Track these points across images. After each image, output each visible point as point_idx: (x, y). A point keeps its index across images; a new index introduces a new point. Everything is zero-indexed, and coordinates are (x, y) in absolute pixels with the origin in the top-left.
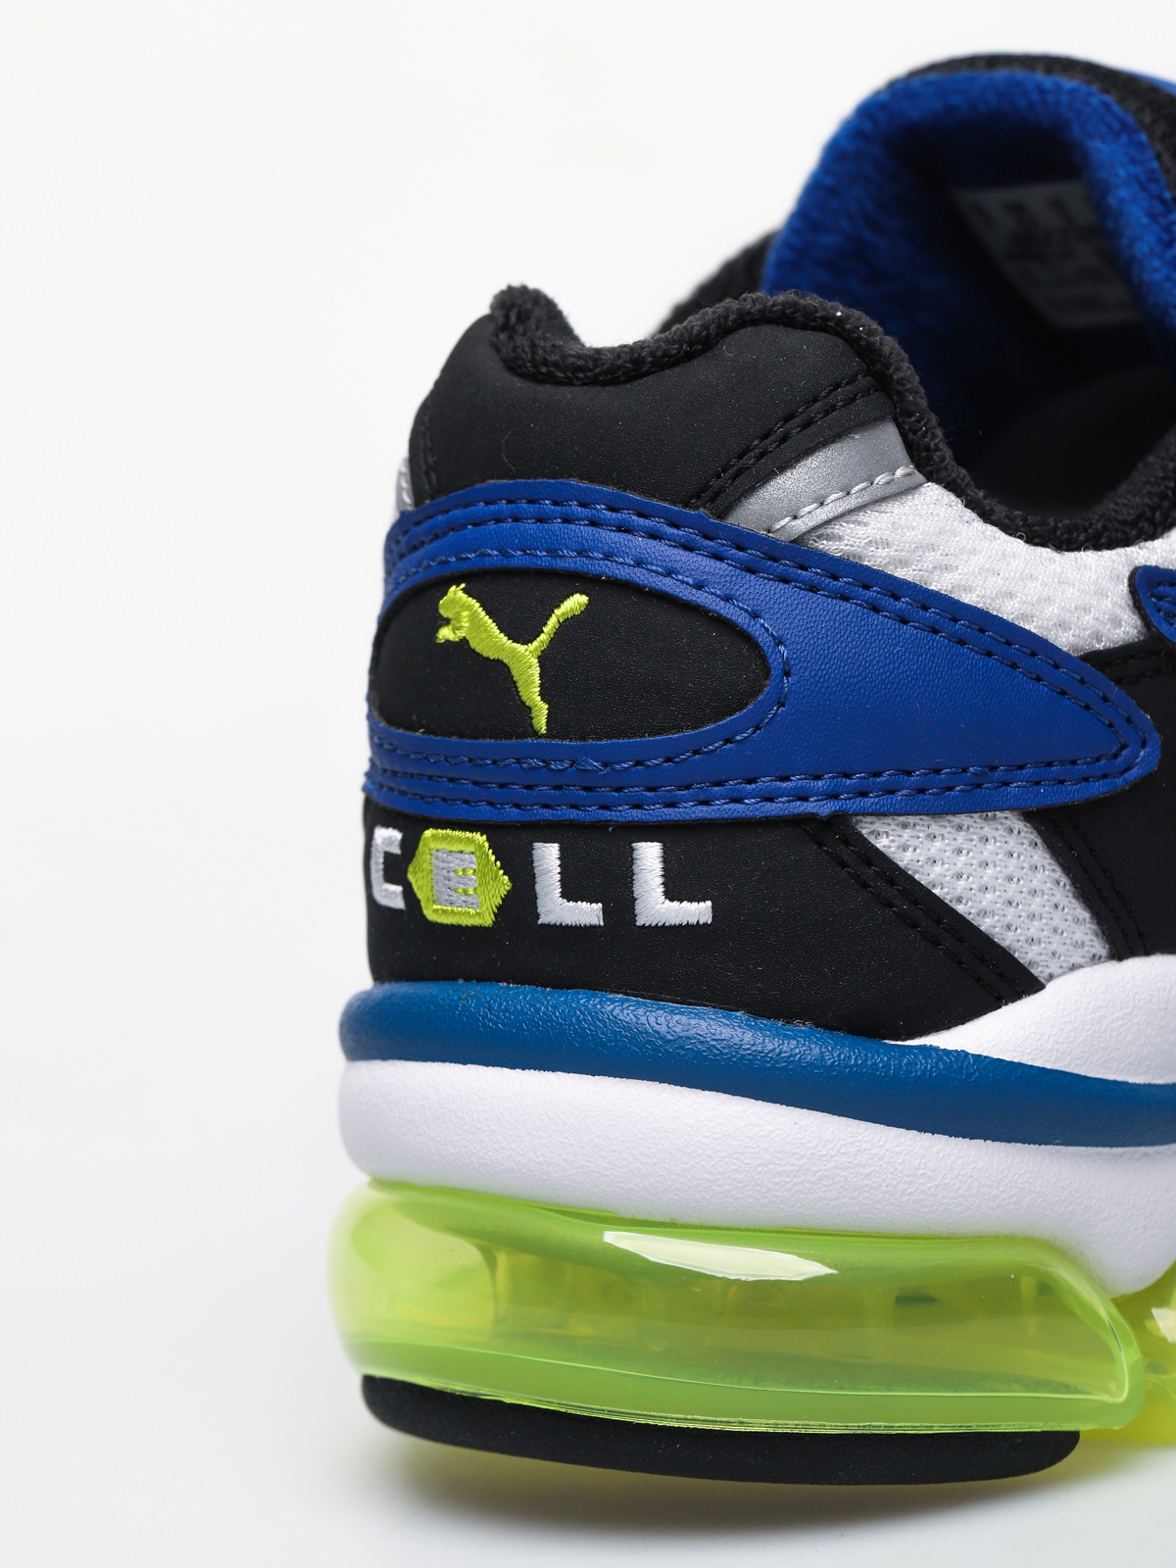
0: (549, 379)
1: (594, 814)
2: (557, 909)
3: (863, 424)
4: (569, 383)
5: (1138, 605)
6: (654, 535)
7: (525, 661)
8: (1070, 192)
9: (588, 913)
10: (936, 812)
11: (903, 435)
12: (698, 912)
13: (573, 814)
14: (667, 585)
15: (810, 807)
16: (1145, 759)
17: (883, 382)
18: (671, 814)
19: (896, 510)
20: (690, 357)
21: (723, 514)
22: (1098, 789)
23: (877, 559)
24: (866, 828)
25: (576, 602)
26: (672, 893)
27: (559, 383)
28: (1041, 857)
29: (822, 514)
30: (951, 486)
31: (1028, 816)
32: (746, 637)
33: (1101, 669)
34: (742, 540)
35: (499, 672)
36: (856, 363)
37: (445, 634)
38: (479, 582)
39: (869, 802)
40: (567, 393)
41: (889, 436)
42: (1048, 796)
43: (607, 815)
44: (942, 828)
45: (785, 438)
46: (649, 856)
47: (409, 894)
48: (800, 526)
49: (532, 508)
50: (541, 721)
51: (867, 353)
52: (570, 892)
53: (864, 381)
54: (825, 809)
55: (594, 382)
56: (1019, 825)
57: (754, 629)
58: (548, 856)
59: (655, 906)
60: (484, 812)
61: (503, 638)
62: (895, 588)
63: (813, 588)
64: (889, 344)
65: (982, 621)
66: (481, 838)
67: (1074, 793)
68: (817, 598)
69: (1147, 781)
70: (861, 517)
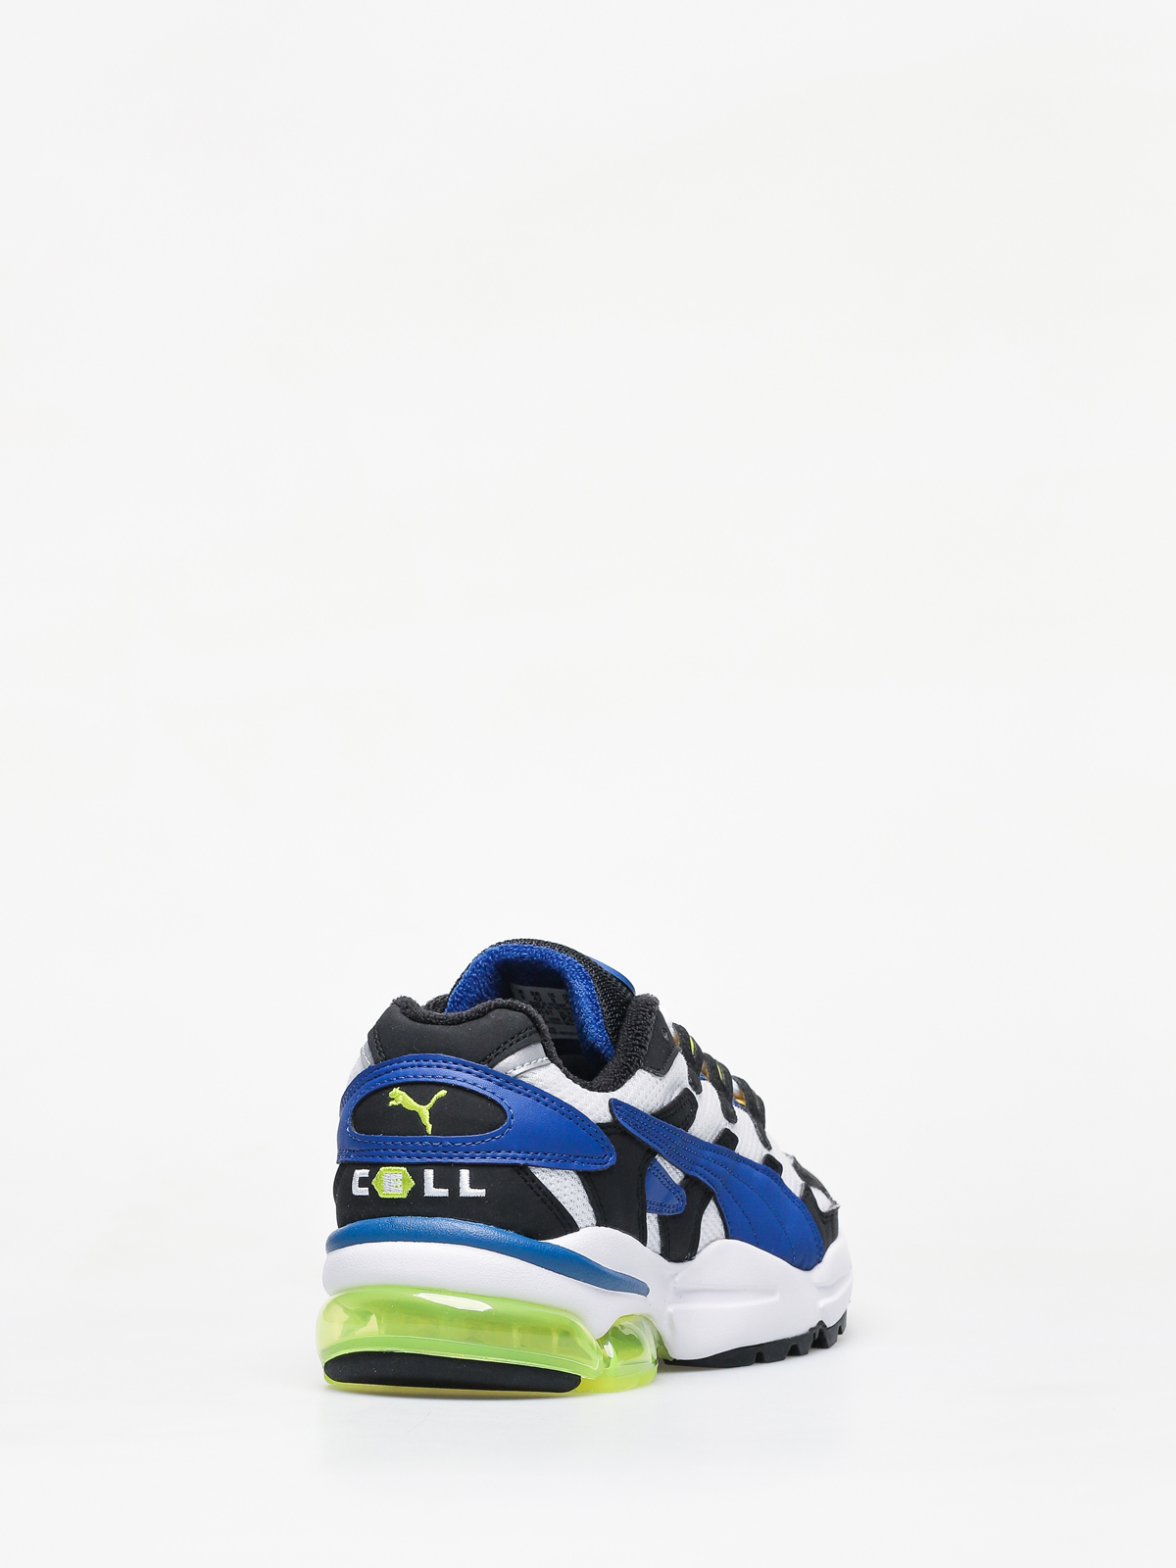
0: (431, 1023)
1: (444, 1160)
2: (431, 1190)
3: (535, 1042)
4: (437, 1024)
5: (611, 1111)
6: (469, 1072)
7: (424, 1112)
8: (558, 992)
9: (444, 1192)
10: (552, 1168)
11: (544, 1047)
12: (481, 1193)
13: (439, 1160)
14: (474, 1088)
15: (517, 1161)
16: (612, 1160)
17: (539, 1030)
18: (473, 1161)
19: (543, 1070)
20: (479, 1017)
21: (492, 1067)
22: (599, 1167)
23: (538, 1085)
24: (534, 1170)
25: (443, 1093)
26: (472, 1186)
27: (433, 1024)
28: (581, 1187)
29: (523, 1069)
30: (558, 1065)
31: (578, 1173)
32: (500, 1106)
33: (602, 1128)
34: (498, 1075)
35: (415, 1115)
36: (530, 1023)
37: (392, 1103)
38: (405, 1086)
39: (534, 1162)
40: (438, 1027)
41: (539, 1047)
42: (585, 1167)
43: (451, 1160)
44: (553, 1173)
45: (511, 1044)
46: (465, 1174)
47: (372, 1190)
48: (516, 1073)
49: (426, 1063)
50: (429, 1128)
51: (534, 1020)
52: (437, 1185)
53: (534, 1029)
54: (522, 1162)
55: (446, 1024)
56: (576, 1176)
57: (502, 1104)
58: (429, 1174)
59: (466, 1190)
60: (406, 1160)
61: (416, 1104)
62: (544, 1095)
63: (520, 1093)
64: (540, 1017)
65: (570, 1108)
66: (405, 1169)
67: (592, 1168)
68: (521, 1096)
69: (612, 1167)
70: (534, 1071)
